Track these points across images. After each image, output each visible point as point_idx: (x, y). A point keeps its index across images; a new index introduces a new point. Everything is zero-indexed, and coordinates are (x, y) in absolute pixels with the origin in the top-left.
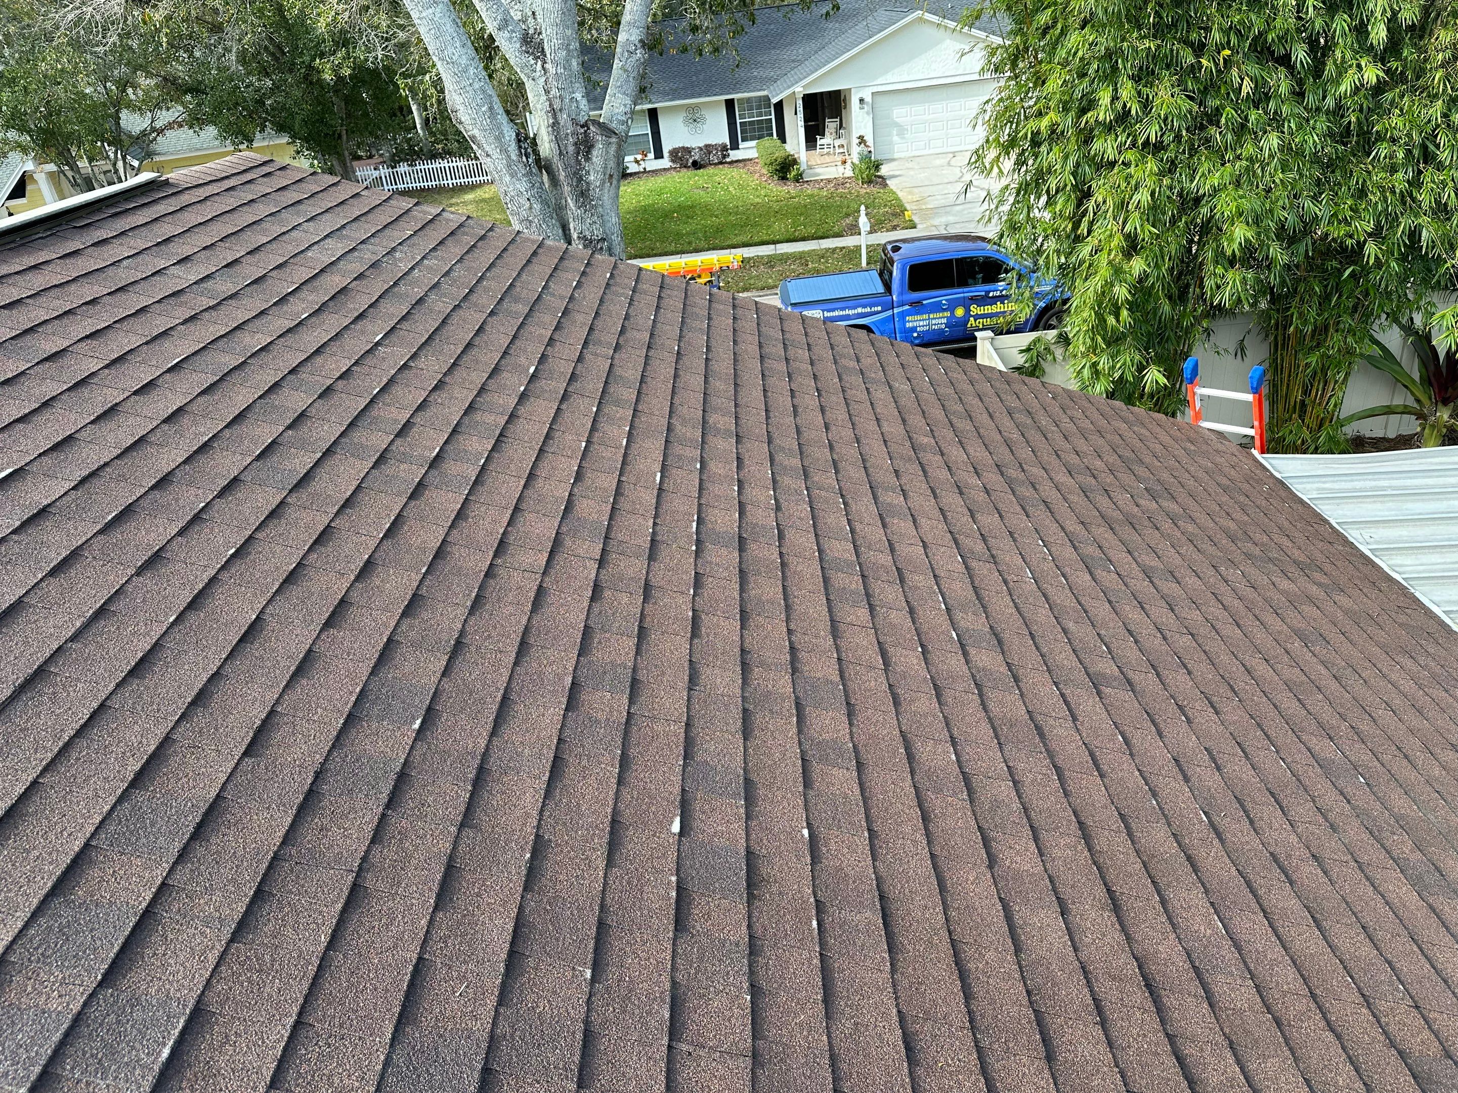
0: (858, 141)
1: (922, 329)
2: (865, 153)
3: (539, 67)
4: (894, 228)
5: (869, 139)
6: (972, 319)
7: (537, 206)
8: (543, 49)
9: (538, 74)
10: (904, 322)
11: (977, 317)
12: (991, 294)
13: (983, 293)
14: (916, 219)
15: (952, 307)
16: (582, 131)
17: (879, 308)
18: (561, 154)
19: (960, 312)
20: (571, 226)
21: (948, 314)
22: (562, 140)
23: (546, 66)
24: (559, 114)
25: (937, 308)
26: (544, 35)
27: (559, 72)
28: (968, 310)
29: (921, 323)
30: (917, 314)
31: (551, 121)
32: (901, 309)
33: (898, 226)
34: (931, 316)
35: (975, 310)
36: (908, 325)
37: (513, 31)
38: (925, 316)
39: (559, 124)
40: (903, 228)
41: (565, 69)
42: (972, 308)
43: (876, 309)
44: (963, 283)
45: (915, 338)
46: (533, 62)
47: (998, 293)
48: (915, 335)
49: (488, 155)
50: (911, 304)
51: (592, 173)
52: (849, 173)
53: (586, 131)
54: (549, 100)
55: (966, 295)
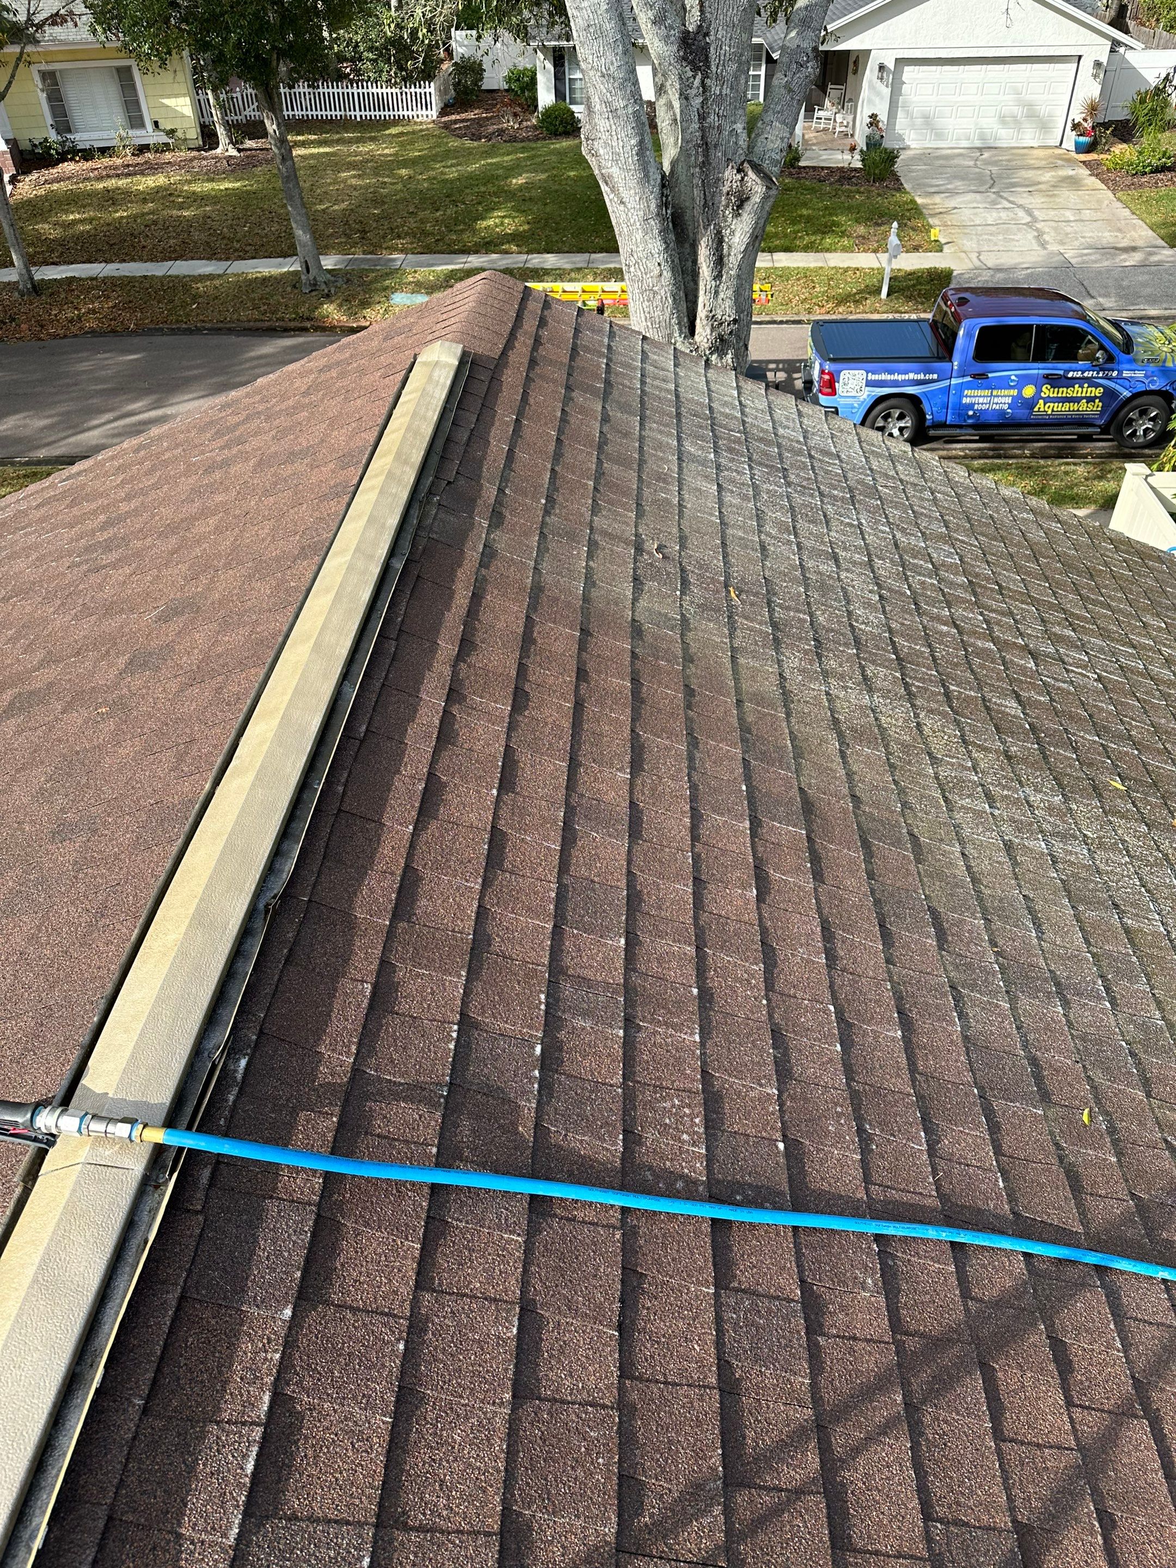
0: (869, 120)
1: (980, 407)
2: (877, 137)
3: (697, 82)
4: (916, 249)
5: (883, 117)
6: (1041, 402)
7: (667, 274)
8: (707, 57)
9: (694, 92)
10: (961, 397)
11: (1047, 400)
12: (1070, 375)
13: (1061, 372)
14: (943, 241)
15: (1020, 386)
16: (739, 177)
17: (935, 376)
18: (705, 205)
19: (1029, 391)
20: (702, 299)
21: (1015, 392)
22: (709, 185)
23: (708, 81)
24: (712, 151)
25: (1004, 384)
26: (712, 38)
27: (724, 92)
28: (1039, 391)
29: (981, 400)
30: (978, 388)
31: (701, 159)
32: (960, 381)
33: (920, 246)
34: (995, 393)
35: (1047, 391)
36: (965, 400)
37: (671, 27)
38: (987, 392)
39: (710, 164)
40: (926, 251)
41: (732, 89)
42: (1044, 389)
43: (931, 377)
44: (1040, 357)
45: (970, 417)
46: (690, 74)
47: (1079, 374)
48: (971, 413)
49: (622, 202)
50: (974, 376)
51: (738, 234)
52: (859, 165)
53: (743, 179)
54: (702, 129)
55: (1041, 372)
